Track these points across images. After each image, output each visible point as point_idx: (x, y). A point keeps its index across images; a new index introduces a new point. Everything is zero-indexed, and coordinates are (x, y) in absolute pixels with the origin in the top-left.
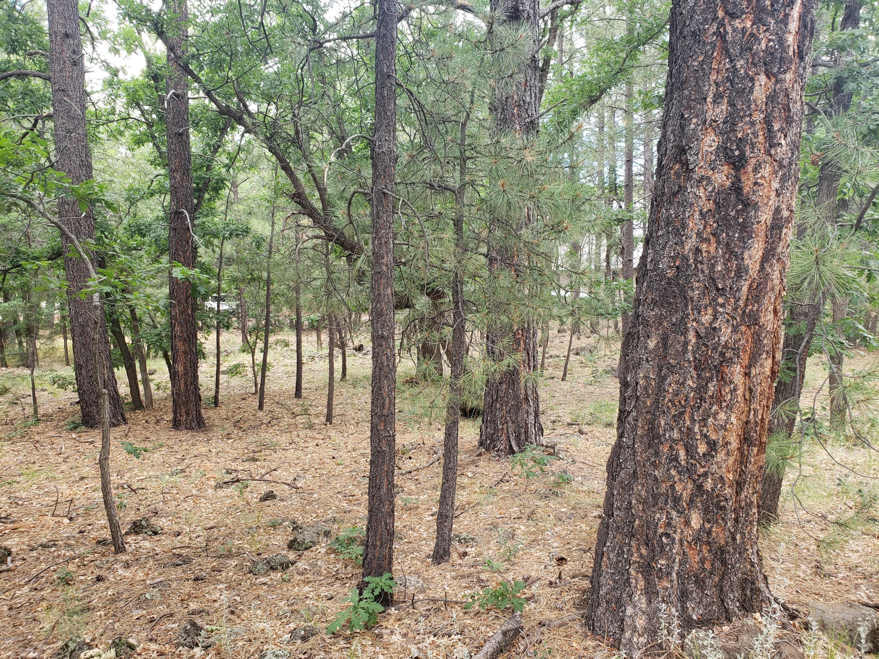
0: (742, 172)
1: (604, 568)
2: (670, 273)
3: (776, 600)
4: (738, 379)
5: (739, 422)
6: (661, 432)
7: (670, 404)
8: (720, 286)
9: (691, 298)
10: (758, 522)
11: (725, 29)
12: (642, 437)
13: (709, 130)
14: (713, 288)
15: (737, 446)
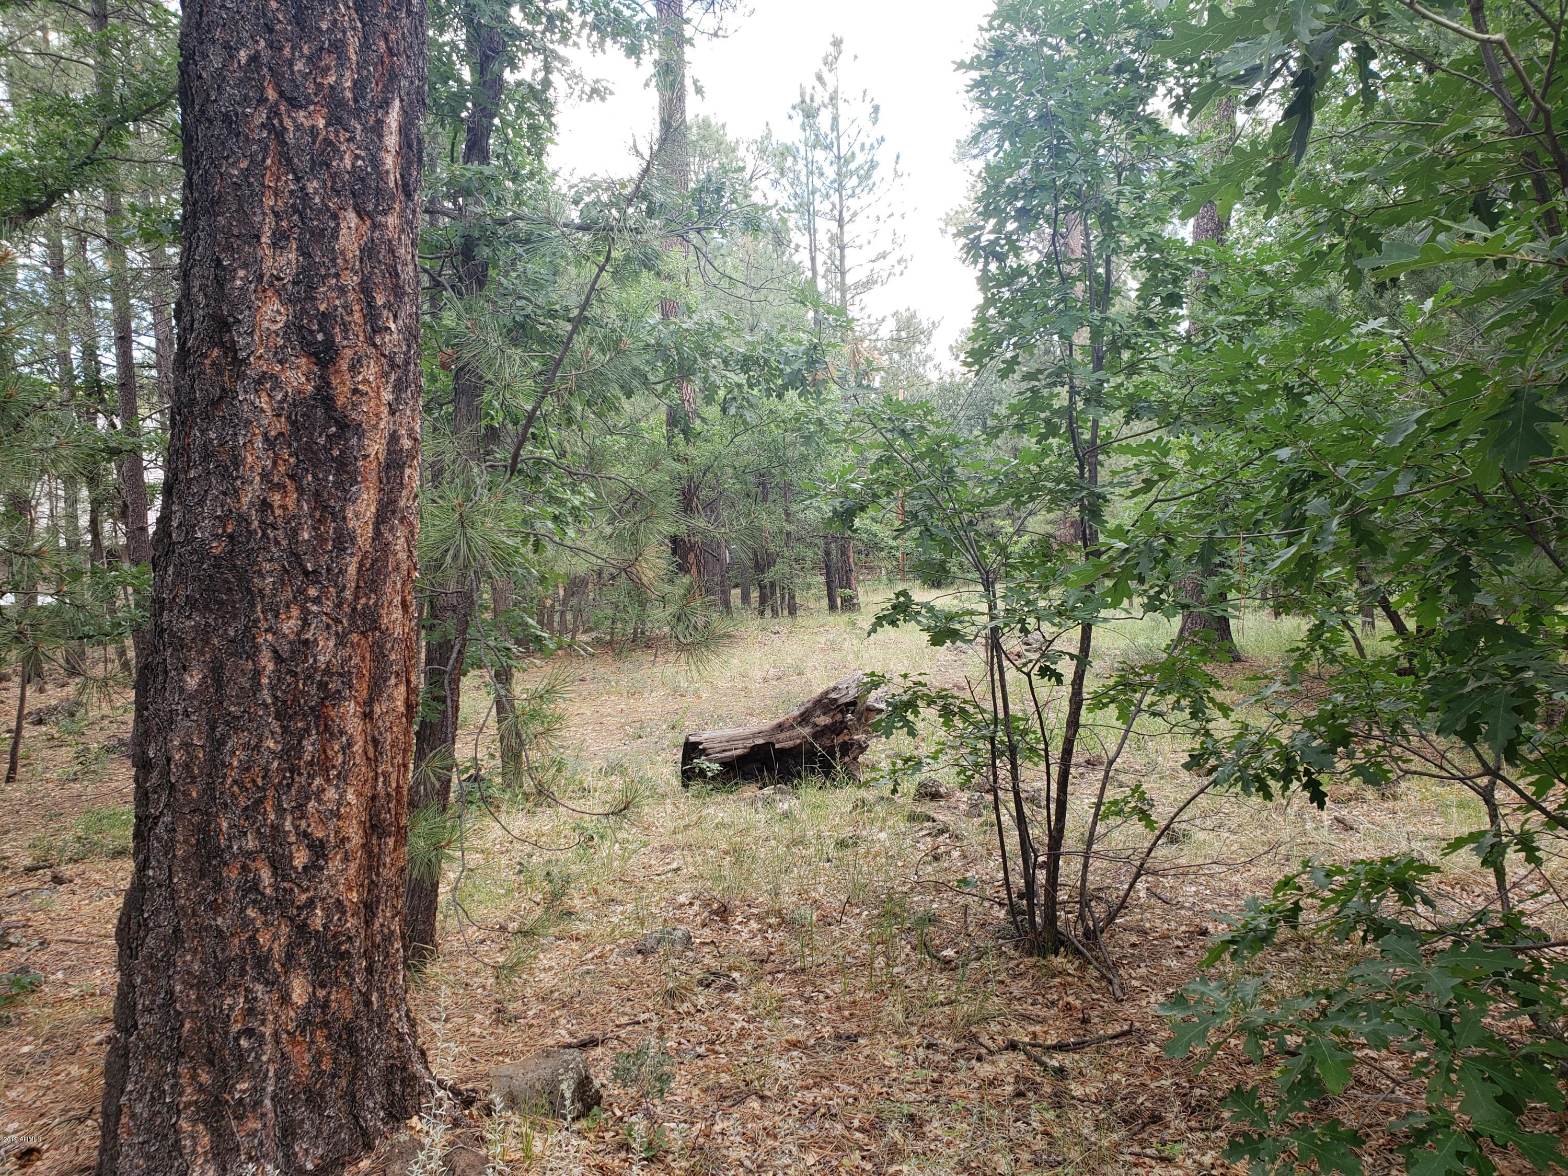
0: (332, 370)
1: (124, 1137)
2: (218, 548)
3: (441, 1084)
4: (354, 726)
5: (362, 799)
6: (223, 843)
7: (235, 788)
8: (310, 567)
9: (260, 591)
10: (405, 962)
11: (281, 122)
12: (185, 860)
13: (269, 293)
14: (297, 571)
15: (361, 841)
